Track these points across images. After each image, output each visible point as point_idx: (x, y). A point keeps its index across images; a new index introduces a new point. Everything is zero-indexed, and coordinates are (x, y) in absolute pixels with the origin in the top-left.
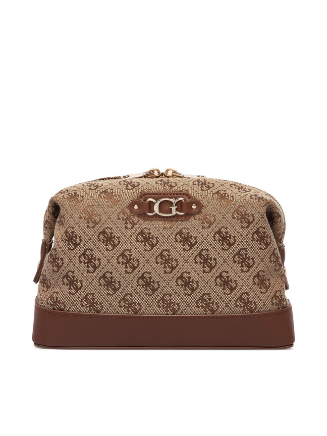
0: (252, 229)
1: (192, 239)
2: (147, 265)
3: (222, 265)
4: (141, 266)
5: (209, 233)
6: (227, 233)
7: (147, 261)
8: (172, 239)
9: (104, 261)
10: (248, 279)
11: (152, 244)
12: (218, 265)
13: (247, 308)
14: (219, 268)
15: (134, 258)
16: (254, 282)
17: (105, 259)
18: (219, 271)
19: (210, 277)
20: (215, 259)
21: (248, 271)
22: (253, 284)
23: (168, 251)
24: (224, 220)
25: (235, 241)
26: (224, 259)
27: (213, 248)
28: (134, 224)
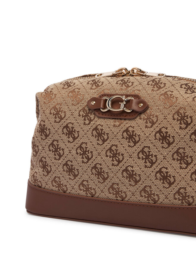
0: (190, 130)
1: (136, 136)
2: (99, 157)
3: (162, 161)
4: (94, 158)
5: (150, 132)
6: (167, 133)
7: (99, 154)
8: (119, 136)
9: (66, 151)
10: (185, 175)
11: (104, 139)
12: (159, 161)
13: (185, 201)
14: (159, 164)
15: (89, 150)
16: (191, 178)
17: (67, 149)
18: (160, 167)
19: (151, 171)
20: (156, 156)
21: (186, 168)
22: (191, 180)
23: (116, 146)
24: (165, 120)
25: (174, 141)
26: (164, 156)
27: (154, 146)
28: (90, 120)
